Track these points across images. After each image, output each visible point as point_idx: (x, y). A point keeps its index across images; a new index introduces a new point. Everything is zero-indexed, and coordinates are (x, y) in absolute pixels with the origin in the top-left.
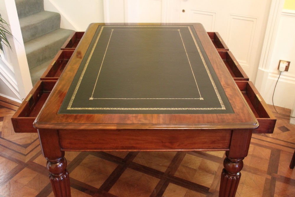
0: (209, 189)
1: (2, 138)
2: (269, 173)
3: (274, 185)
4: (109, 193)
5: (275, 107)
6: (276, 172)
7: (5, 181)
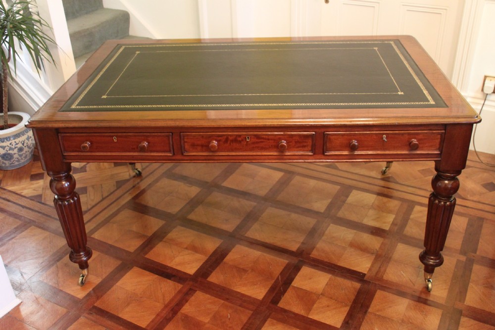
0: (364, 275)
1: (43, 204)
2: (463, 252)
3: (471, 270)
4: (208, 281)
5: (478, 154)
6: (475, 251)
7: (51, 263)
